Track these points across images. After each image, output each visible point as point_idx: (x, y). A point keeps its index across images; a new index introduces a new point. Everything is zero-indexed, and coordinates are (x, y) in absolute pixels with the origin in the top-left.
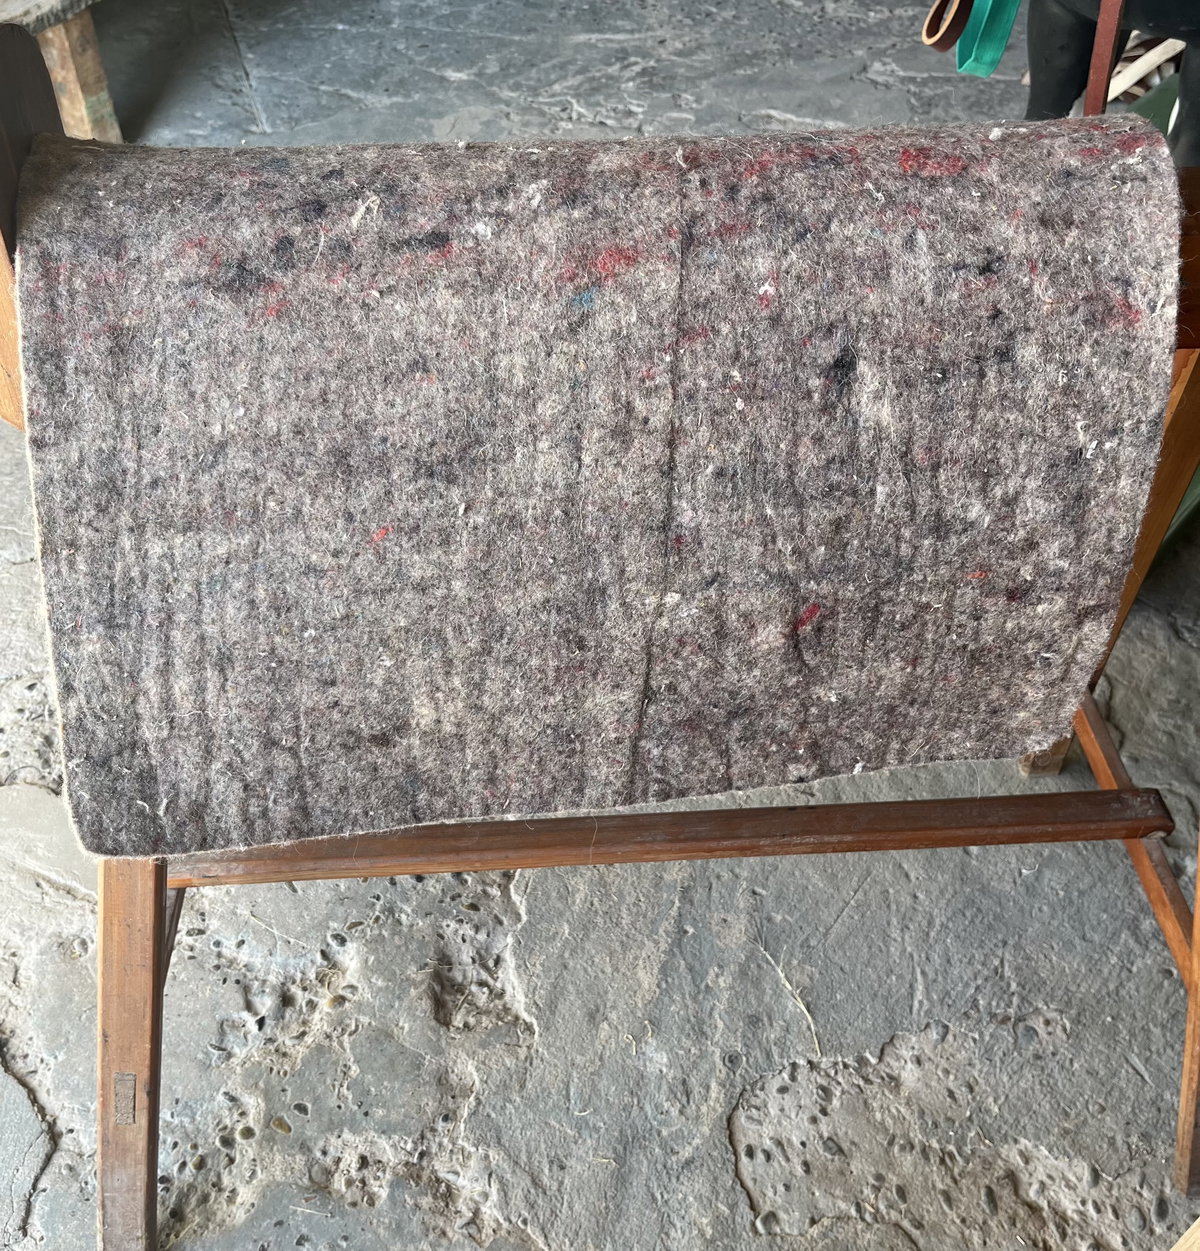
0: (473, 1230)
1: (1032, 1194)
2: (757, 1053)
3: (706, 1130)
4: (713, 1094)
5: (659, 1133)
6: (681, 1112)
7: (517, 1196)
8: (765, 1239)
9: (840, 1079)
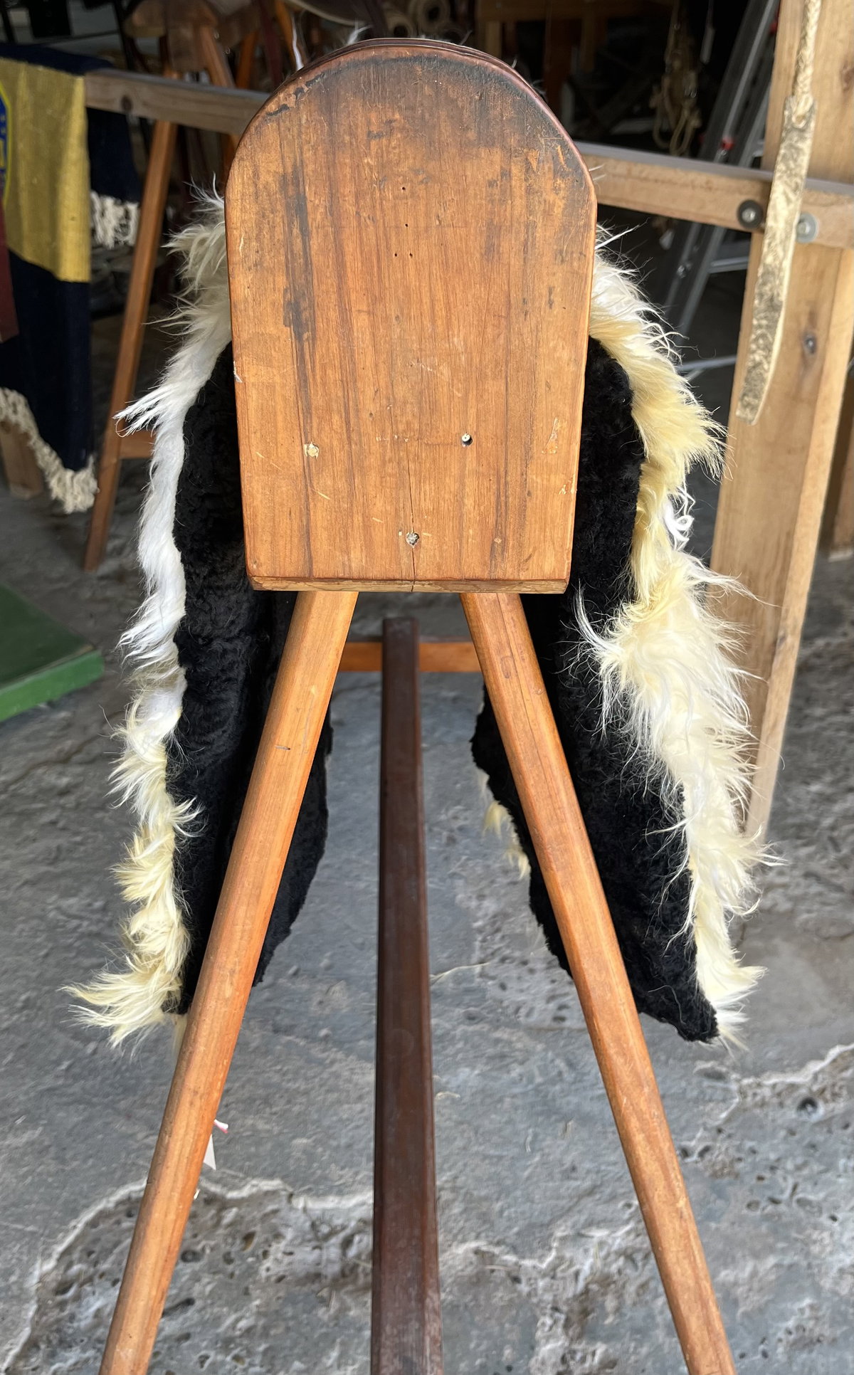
2: (467, 999)
3: (540, 1047)
4: (505, 1036)
5: (540, 1085)
6: (522, 1063)
7: (604, 1211)
9: (496, 947)
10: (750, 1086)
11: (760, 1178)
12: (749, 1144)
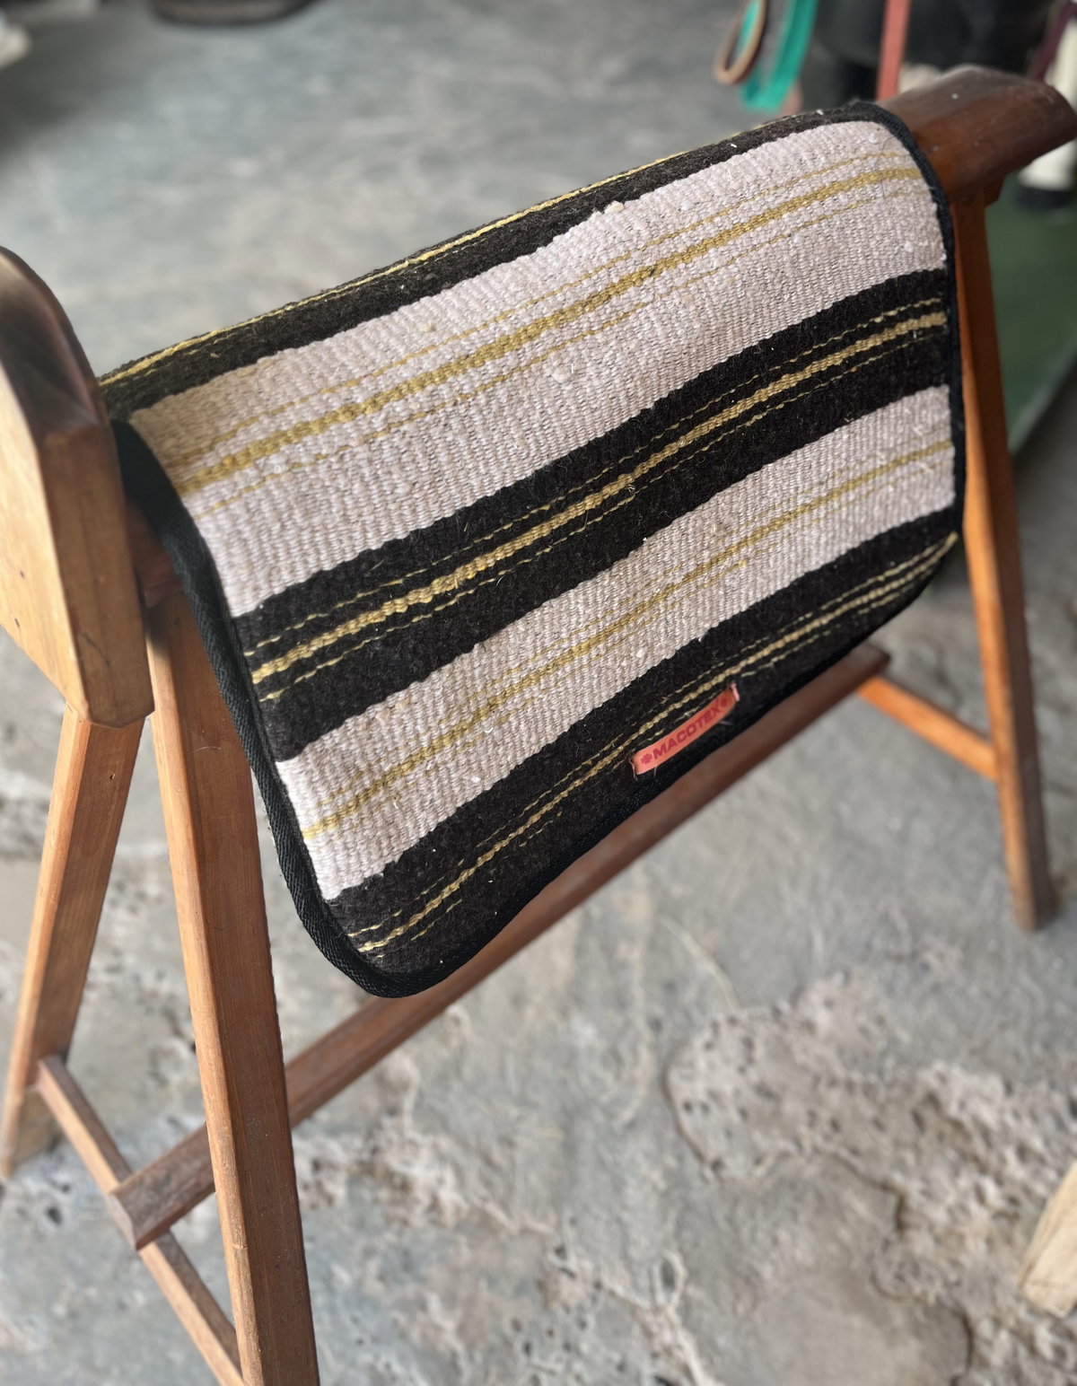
0: (434, 1215)
1: (953, 1110)
2: (678, 1016)
3: (643, 1093)
4: (644, 1058)
7: (472, 1177)
8: (714, 1186)
10: (668, 1318)
11: (551, 1333)
12: (591, 1319)
